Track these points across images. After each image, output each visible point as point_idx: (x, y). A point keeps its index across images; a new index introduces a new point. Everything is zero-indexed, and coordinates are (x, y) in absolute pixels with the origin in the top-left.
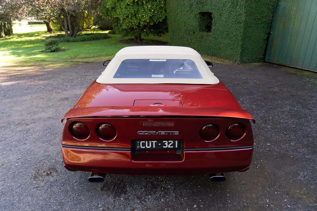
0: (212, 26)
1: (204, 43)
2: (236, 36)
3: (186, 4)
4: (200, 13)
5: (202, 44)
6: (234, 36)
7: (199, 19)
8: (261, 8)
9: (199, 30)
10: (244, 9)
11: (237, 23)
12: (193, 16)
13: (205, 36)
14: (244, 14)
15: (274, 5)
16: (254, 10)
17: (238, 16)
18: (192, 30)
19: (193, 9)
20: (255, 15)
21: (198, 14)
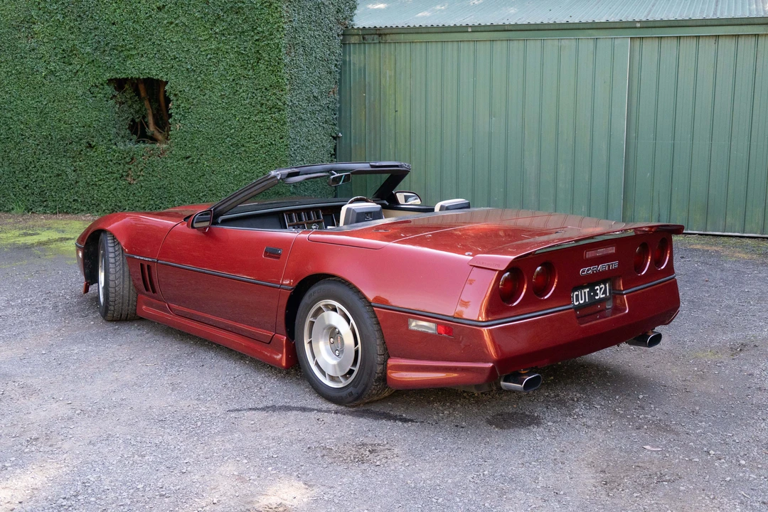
0: (170, 121)
1: (141, 178)
3: (42, 50)
4: (110, 81)
5: (130, 184)
6: (262, 147)
7: (107, 101)
8: (317, 70)
9: (111, 137)
10: (283, 71)
11: (264, 110)
12: (80, 92)
13: (143, 155)
14: (286, 85)
15: (337, 61)
16: (304, 76)
17: (266, 89)
18: (81, 140)
19: (78, 67)
20: (309, 89)
21: (102, 84)
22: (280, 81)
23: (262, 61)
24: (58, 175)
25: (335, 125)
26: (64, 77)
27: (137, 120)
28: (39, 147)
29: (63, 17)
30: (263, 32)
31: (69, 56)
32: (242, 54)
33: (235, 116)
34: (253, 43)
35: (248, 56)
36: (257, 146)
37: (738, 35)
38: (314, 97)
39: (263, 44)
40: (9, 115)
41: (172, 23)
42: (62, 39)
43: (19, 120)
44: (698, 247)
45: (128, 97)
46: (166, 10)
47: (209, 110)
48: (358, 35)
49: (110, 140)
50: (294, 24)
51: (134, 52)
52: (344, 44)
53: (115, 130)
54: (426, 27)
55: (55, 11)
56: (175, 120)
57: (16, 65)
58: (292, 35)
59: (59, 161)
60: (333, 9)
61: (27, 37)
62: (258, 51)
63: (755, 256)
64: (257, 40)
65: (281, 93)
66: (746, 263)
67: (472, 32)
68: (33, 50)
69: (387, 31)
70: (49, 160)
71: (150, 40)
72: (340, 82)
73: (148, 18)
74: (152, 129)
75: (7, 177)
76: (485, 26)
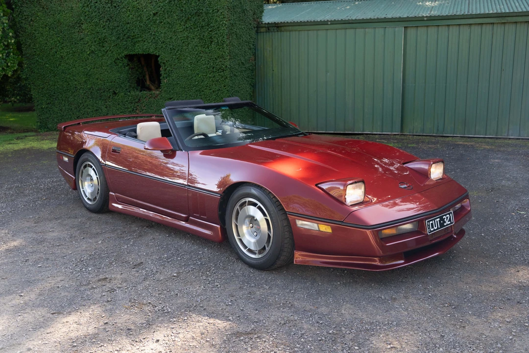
0: (160, 78)
1: (144, 111)
2: (217, 93)
3: (87, 39)
4: (126, 56)
6: (213, 92)
7: (124, 67)
8: (244, 48)
9: (127, 87)
10: (225, 48)
11: (215, 70)
12: (109, 62)
13: (146, 98)
14: (227, 56)
15: (254, 42)
16: (237, 51)
17: (216, 59)
18: (110, 89)
19: (108, 48)
20: (239, 58)
21: (122, 58)
22: (224, 54)
23: (213, 43)
24: (97, 110)
25: (252, 79)
26: (100, 55)
27: (140, 78)
28: (86, 94)
29: (99, 20)
30: (214, 26)
31: (102, 42)
32: (202, 39)
33: (198, 74)
34: (208, 33)
35: (206, 41)
36: (211, 91)
37: (482, 24)
38: (242, 63)
39: (213, 33)
40: (68, 76)
41: (161, 22)
42: (98, 33)
43: (74, 79)
44: (461, 143)
45: (136, 65)
46: (158, 15)
47: (183, 72)
48: (265, 27)
49: (127, 90)
50: (231, 22)
51: (141, 39)
52: (257, 32)
53: (129, 84)
54: (304, 22)
55: (94, 17)
56: (163, 77)
57: (72, 48)
58: (230, 28)
59: (97, 102)
60: (251, 13)
61: (78, 32)
62: (211, 37)
63: (493, 147)
64: (210, 31)
65: (224, 61)
66: (489, 150)
67: (331, 24)
68: (82, 39)
69: (281, 25)
70: (91, 101)
71: (149, 32)
72: (254, 54)
73: (148, 20)
74: (148, 82)
75: (67, 112)
76: (338, 21)
